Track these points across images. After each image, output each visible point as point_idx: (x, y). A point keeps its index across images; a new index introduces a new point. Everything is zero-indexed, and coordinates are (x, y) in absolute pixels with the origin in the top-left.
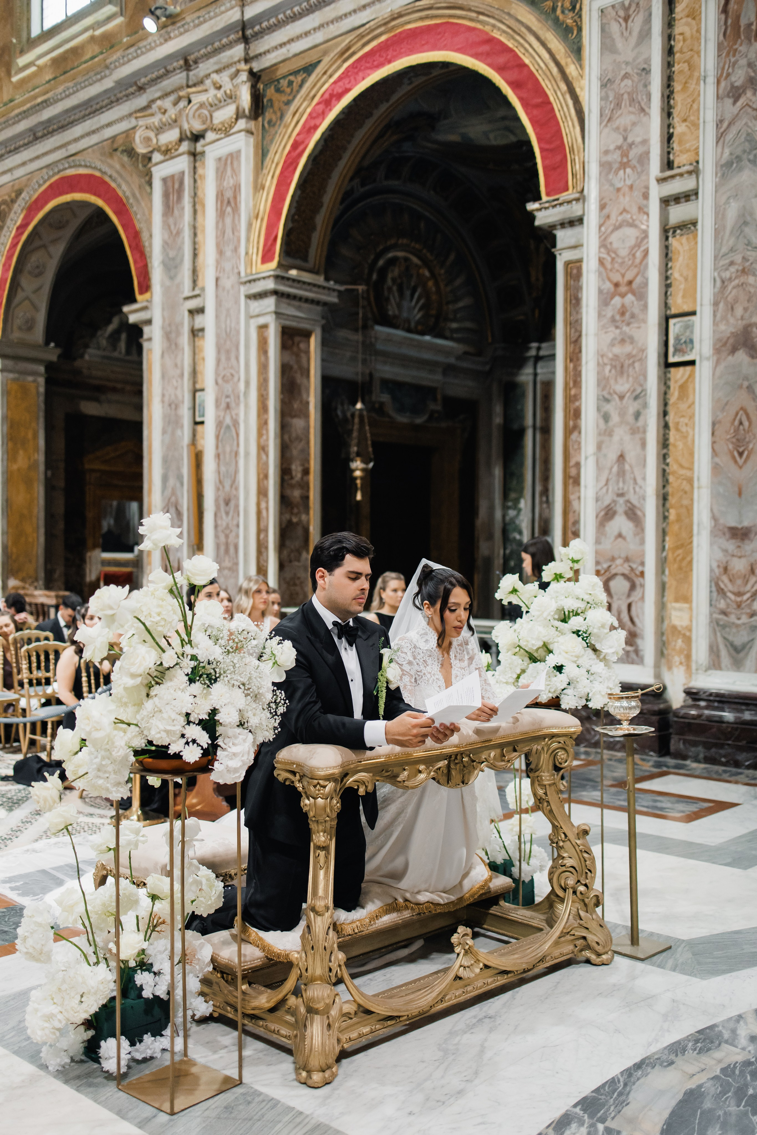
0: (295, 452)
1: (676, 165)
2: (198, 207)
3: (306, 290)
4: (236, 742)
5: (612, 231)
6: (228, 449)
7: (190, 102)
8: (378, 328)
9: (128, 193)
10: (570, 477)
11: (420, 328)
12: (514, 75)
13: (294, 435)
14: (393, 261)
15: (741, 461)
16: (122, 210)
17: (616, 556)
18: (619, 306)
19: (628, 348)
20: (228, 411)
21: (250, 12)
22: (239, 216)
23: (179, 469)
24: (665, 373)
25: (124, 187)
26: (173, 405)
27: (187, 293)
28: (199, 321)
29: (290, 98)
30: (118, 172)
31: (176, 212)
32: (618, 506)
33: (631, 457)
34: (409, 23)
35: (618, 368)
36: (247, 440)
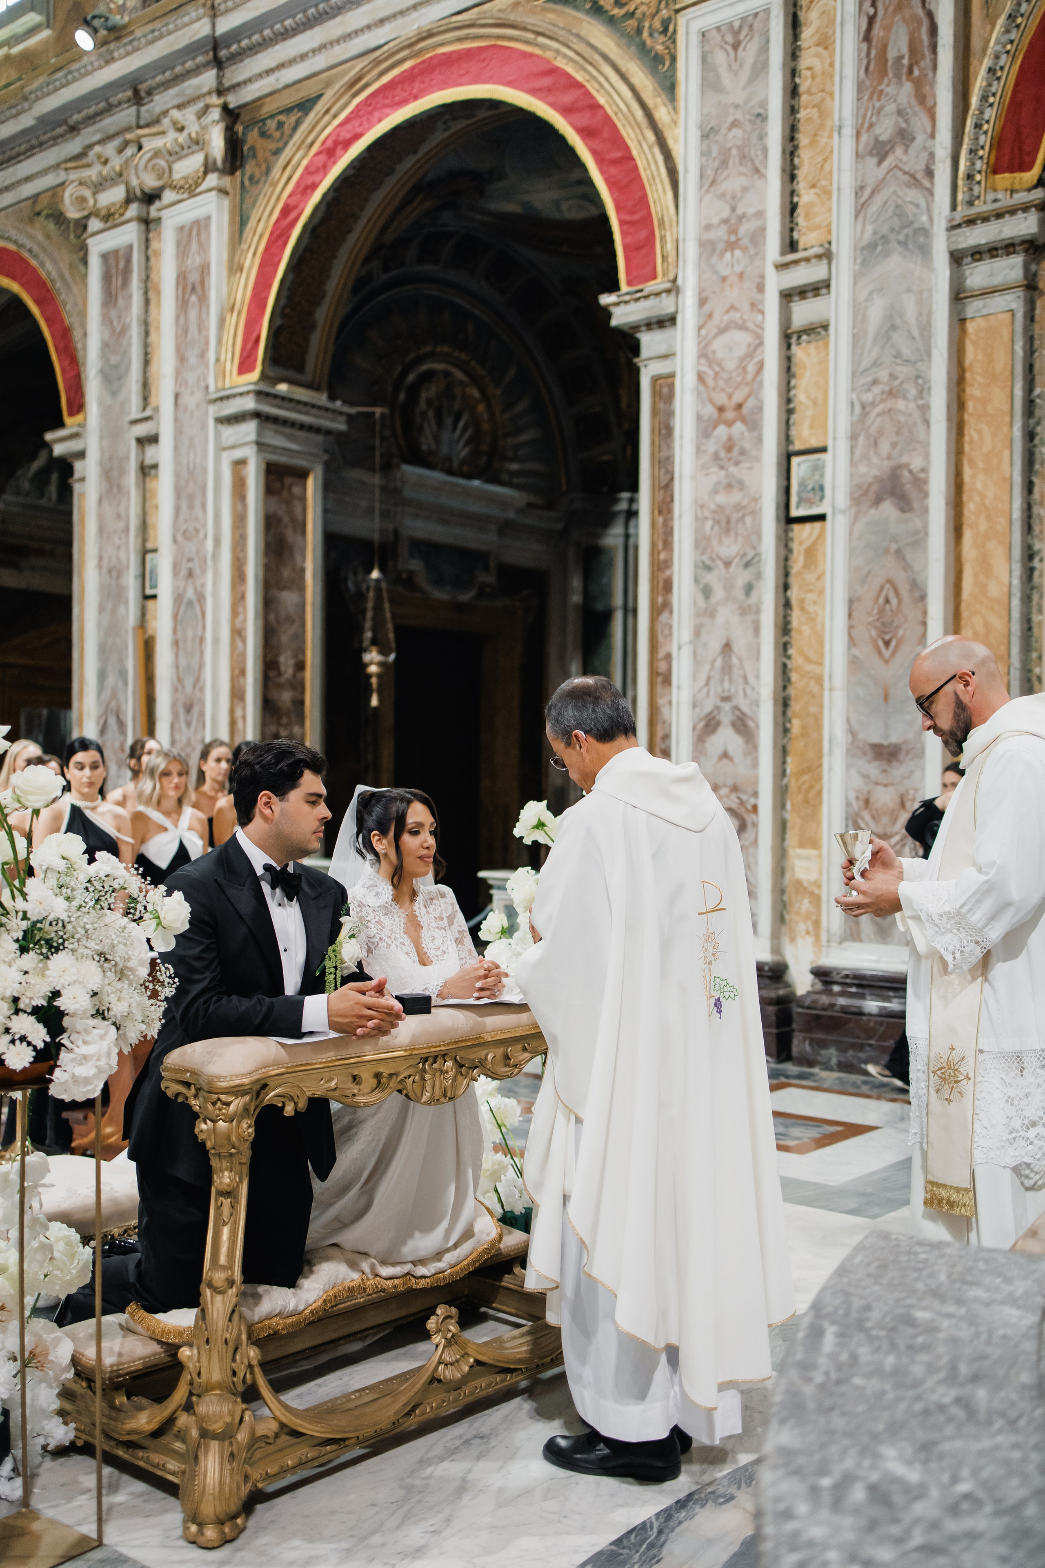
0: (284, 639)
1: (801, 246)
2: (151, 295)
3: (300, 412)
4: (88, 1039)
5: (716, 336)
6: (190, 633)
7: (140, 148)
8: (407, 468)
9: (54, 274)
10: (658, 674)
11: (465, 469)
12: (584, 119)
13: (283, 615)
14: (428, 376)
15: (887, 653)
16: (46, 297)
17: (720, 783)
18: (724, 438)
19: (736, 497)
20: (190, 581)
21: (224, 25)
22: (208, 308)
23: (122, 661)
24: (786, 531)
25: (49, 266)
26: (114, 572)
27: (135, 414)
28: (151, 454)
29: (280, 145)
30: (40, 245)
31: (121, 302)
32: (722, 714)
33: (739, 646)
34: (442, 44)
35: (723, 524)
36: (216, 620)
